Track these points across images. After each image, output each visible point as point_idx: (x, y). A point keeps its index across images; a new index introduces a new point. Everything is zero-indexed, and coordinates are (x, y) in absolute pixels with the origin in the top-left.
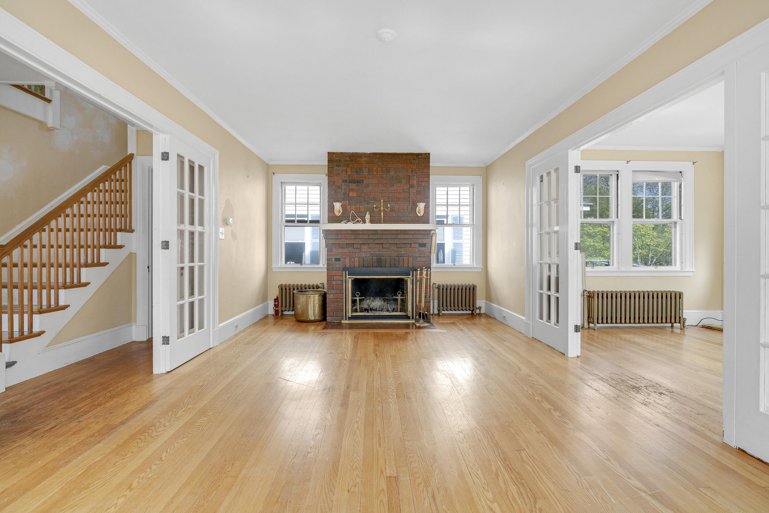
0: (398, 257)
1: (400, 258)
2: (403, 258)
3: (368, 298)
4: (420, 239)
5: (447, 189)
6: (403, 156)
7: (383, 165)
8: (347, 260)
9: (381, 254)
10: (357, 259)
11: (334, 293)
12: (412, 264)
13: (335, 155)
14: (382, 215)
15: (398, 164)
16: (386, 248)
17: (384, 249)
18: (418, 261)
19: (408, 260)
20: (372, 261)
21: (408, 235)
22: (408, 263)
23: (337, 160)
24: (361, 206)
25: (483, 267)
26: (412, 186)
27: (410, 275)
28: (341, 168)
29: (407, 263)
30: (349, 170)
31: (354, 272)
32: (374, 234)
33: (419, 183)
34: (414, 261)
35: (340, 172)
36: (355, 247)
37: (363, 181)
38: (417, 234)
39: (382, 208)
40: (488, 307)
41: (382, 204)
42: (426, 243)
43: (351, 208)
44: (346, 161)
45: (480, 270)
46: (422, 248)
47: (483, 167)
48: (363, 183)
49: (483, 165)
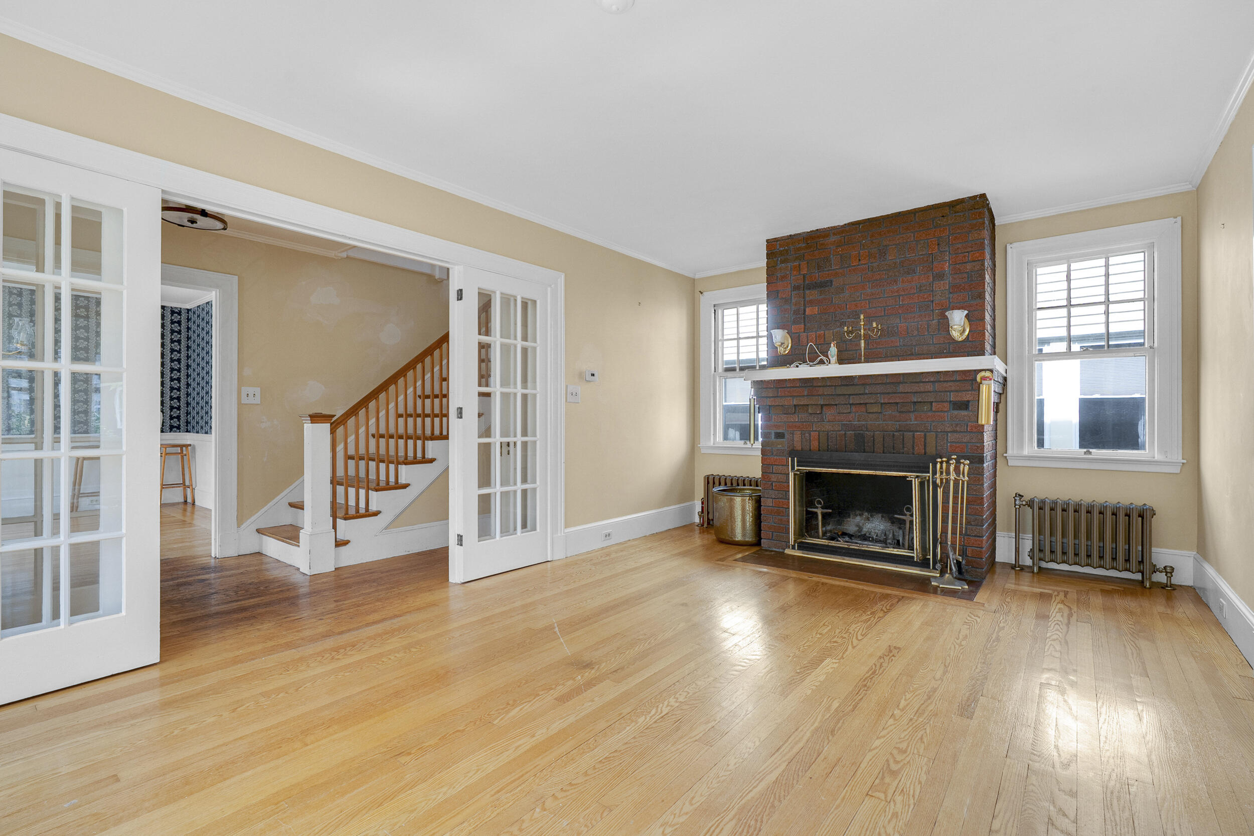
0: (901, 432)
1: (905, 433)
2: (914, 434)
3: (857, 513)
4: (952, 391)
5: (1069, 267)
6: (917, 215)
7: (873, 243)
8: (797, 437)
9: (864, 425)
10: (814, 435)
11: (773, 497)
12: (934, 449)
13: (778, 243)
14: (863, 345)
15: (904, 236)
16: (873, 413)
17: (871, 415)
18: (950, 442)
19: (925, 439)
20: (846, 440)
21: (922, 384)
22: (925, 446)
23: (782, 251)
24: (827, 332)
25: (1185, 461)
26: (940, 276)
27: (929, 473)
28: (789, 265)
29: (923, 443)
30: (804, 264)
31: (810, 460)
32: (847, 385)
33: (957, 266)
34: (939, 441)
35: (788, 273)
36: (810, 411)
37: (831, 282)
38: (944, 381)
39: (862, 331)
40: (1199, 572)
41: (862, 323)
42: (968, 401)
43: (807, 337)
44: (799, 249)
45: (1177, 470)
46: (960, 411)
47: (1188, 193)
48: (831, 286)
49: (1187, 187)
